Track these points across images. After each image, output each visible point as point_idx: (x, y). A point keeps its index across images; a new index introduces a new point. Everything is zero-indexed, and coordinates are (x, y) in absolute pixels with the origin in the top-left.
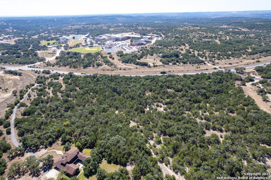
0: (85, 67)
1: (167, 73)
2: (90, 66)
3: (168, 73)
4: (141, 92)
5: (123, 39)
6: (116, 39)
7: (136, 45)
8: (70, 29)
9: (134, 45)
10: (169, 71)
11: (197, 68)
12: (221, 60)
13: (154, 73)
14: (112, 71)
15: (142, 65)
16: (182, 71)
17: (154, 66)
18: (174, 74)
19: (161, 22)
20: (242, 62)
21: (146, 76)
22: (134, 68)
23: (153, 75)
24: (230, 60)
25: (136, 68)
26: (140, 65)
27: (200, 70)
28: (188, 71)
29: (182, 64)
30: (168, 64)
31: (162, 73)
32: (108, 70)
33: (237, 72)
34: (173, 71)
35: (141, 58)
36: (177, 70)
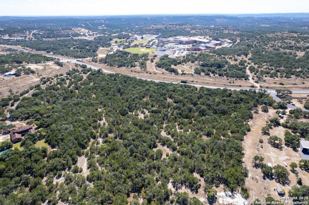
0: (120, 66)
1: (188, 83)
2: (124, 66)
3: (190, 83)
4: (137, 96)
5: (187, 43)
6: (180, 42)
7: (192, 50)
8: (152, 28)
9: (190, 50)
10: (191, 81)
11: (230, 83)
12: (274, 78)
13: (175, 81)
14: (138, 73)
15: (171, 71)
16: (208, 83)
17: (183, 74)
18: (190, 84)
19: (268, 26)
20: (304, 83)
21: (160, 82)
22: (161, 74)
23: (167, 82)
24: (288, 79)
25: (163, 73)
26: (169, 71)
27: (230, 85)
28: (214, 84)
29: (217, 75)
30: (200, 74)
31: (182, 82)
32: (135, 72)
33: (278, 96)
34: (197, 82)
35: (178, 64)
36: (202, 81)
